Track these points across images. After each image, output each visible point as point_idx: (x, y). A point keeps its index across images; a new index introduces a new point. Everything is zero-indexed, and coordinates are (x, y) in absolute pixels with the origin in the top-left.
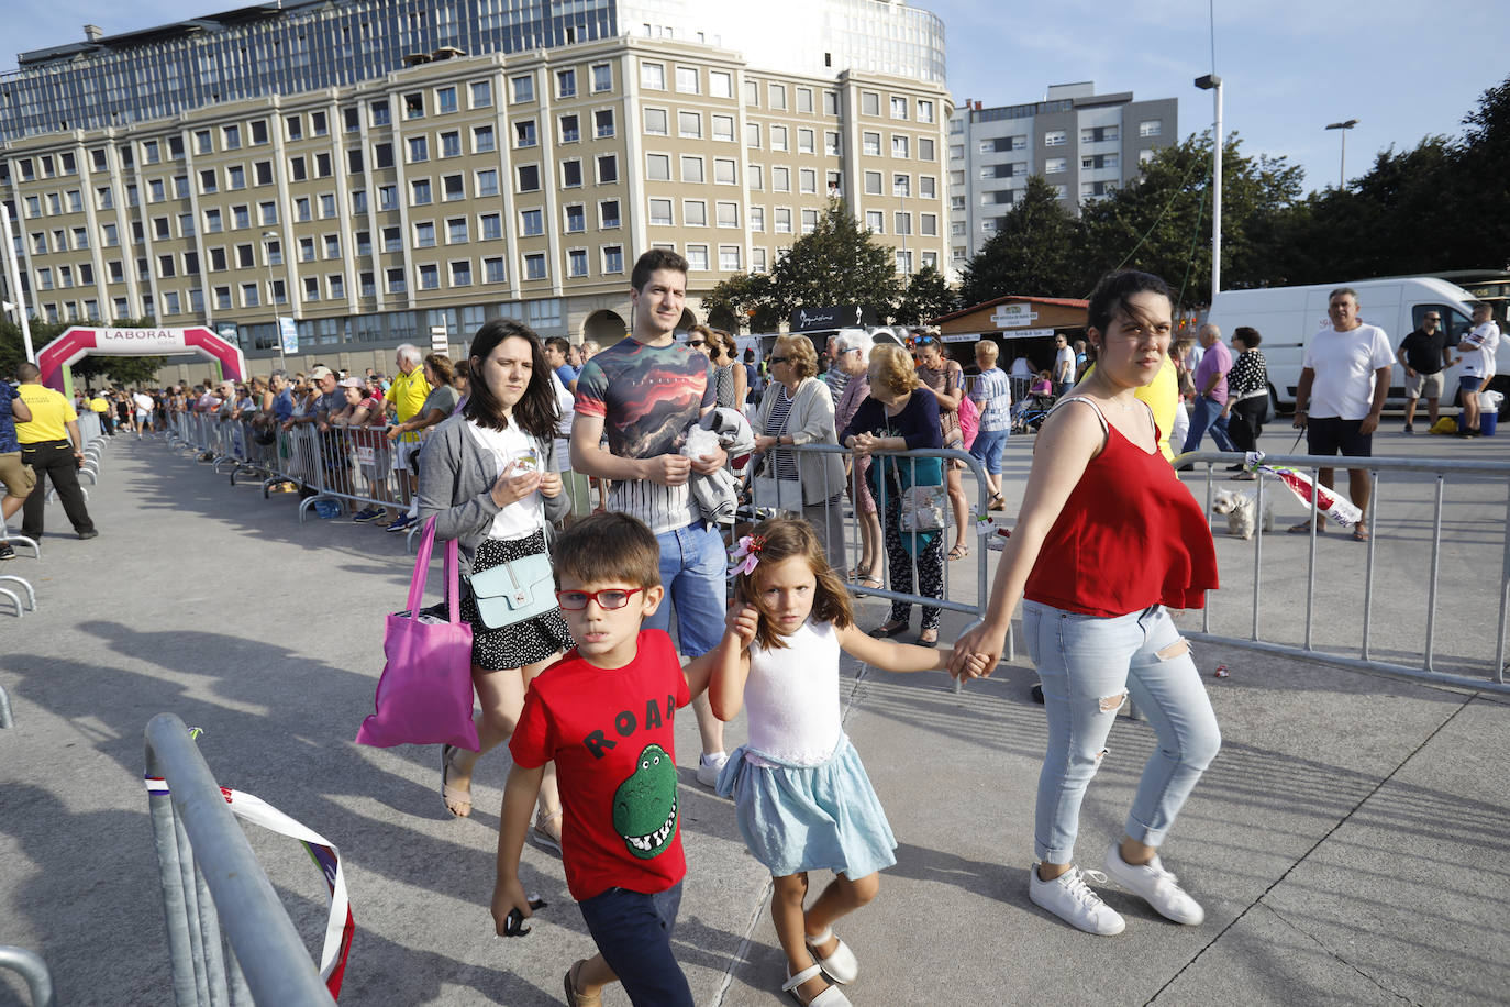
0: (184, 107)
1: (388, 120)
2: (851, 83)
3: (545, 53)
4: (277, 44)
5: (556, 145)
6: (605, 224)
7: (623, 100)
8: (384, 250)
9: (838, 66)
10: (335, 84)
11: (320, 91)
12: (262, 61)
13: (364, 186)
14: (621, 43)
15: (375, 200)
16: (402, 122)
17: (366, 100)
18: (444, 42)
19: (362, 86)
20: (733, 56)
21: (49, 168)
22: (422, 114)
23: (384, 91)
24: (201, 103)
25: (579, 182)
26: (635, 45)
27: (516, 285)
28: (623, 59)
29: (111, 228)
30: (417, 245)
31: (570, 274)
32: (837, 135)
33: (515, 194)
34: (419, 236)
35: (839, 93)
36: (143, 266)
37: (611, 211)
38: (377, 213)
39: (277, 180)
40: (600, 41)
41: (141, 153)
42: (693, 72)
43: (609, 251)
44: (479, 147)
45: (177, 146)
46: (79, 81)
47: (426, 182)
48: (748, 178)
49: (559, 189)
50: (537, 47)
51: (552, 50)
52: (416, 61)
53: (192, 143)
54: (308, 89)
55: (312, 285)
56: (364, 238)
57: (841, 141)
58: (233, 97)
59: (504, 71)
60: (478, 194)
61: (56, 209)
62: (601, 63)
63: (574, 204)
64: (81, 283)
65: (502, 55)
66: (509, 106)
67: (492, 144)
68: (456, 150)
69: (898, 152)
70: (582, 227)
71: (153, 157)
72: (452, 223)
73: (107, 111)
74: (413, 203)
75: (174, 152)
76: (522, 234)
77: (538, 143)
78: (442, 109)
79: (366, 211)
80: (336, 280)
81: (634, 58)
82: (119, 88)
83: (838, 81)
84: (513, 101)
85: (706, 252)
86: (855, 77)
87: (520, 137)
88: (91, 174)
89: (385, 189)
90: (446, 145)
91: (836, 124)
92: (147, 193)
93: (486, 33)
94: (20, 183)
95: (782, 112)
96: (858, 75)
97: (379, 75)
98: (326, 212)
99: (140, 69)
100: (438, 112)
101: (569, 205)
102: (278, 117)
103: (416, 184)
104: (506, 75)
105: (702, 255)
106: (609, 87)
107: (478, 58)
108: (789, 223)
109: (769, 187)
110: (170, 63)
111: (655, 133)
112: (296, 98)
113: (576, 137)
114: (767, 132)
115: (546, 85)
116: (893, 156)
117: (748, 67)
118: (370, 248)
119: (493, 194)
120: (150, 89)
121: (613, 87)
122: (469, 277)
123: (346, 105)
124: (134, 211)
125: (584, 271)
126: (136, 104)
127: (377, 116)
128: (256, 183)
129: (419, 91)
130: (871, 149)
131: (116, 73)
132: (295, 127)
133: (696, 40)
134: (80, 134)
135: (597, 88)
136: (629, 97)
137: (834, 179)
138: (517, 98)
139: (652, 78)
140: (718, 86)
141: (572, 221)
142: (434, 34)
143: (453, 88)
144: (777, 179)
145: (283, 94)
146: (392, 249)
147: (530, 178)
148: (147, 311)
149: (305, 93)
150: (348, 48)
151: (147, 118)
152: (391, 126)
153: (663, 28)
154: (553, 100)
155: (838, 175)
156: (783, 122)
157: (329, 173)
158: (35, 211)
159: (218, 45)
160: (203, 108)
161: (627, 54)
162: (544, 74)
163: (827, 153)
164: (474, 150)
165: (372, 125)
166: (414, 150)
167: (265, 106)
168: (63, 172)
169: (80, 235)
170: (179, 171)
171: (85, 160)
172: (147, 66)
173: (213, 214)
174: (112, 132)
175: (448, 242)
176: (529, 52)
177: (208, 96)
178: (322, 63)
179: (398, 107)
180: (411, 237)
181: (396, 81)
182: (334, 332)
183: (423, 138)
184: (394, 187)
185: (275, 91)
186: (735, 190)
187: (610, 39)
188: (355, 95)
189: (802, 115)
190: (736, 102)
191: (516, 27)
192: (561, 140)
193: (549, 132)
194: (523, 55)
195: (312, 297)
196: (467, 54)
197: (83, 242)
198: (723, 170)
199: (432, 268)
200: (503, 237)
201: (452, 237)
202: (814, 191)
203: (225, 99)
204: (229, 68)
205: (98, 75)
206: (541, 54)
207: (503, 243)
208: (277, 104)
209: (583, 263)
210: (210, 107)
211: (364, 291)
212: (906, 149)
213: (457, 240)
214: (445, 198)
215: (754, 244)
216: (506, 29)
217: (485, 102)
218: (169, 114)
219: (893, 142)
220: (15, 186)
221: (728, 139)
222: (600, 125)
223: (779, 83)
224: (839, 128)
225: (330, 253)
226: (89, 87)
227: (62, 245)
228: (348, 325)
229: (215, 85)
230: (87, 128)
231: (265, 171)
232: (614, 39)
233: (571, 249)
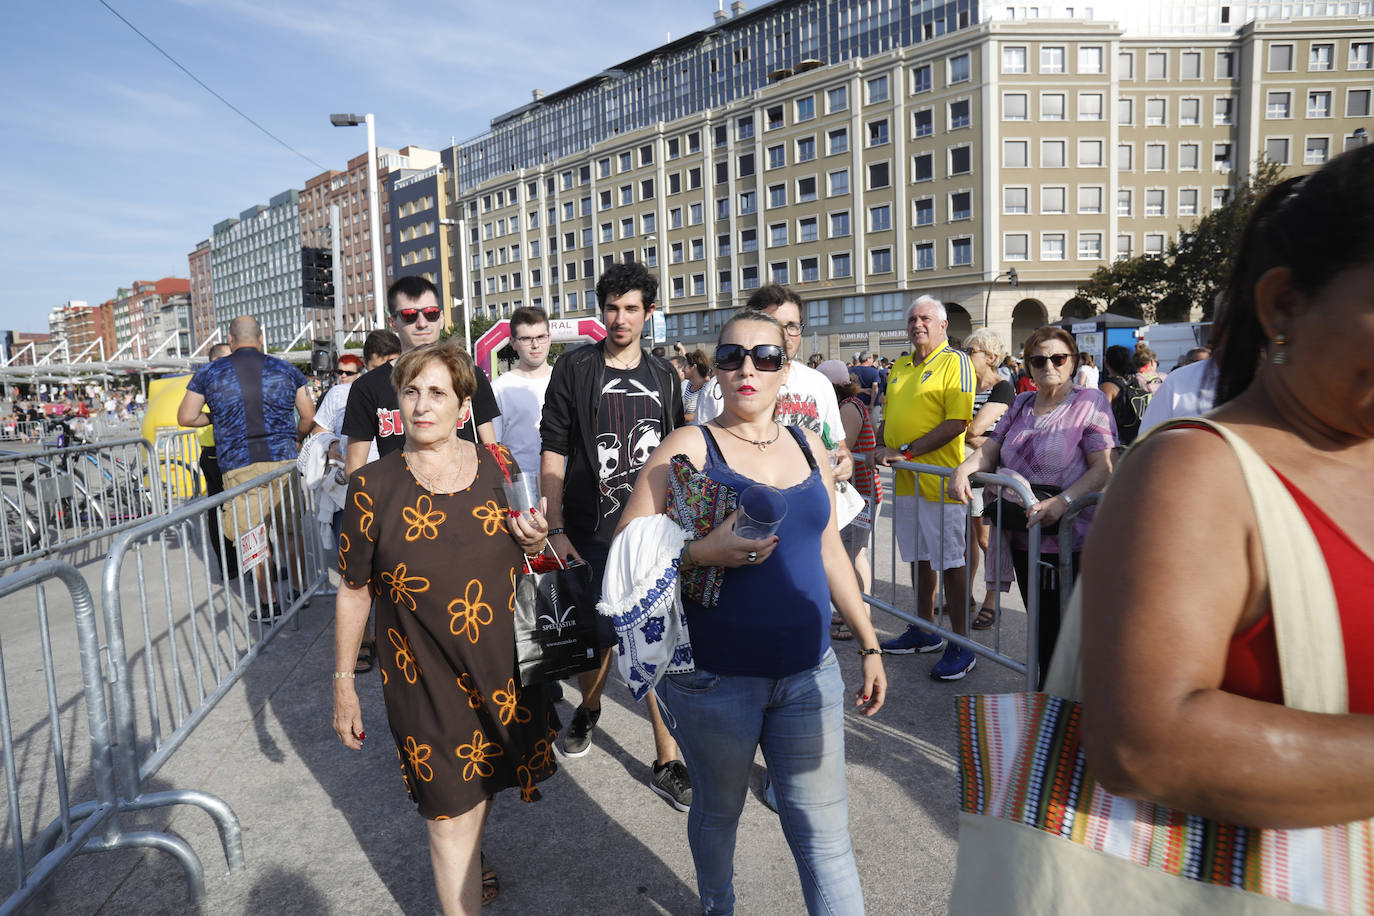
0: (593, 142)
1: (752, 133)
2: (1256, 36)
3: (902, 52)
4: (665, 79)
5: (908, 141)
6: (954, 216)
7: (980, 89)
8: (741, 251)
9: (1237, 21)
10: (709, 107)
11: (697, 114)
12: (653, 96)
13: (728, 193)
14: (983, 30)
15: (735, 206)
16: (764, 133)
17: (734, 117)
18: (806, 56)
19: (731, 106)
20: (1108, 27)
21: (501, 201)
22: (782, 125)
23: (750, 108)
24: (605, 137)
25: (929, 175)
26: (998, 30)
27: (862, 280)
28: (984, 47)
29: (535, 243)
30: (770, 245)
31: (915, 267)
32: (1229, 102)
33: (865, 192)
34: (773, 235)
35: (1237, 52)
36: (555, 272)
37: (962, 202)
38: (737, 217)
39: (657, 195)
40: (959, 32)
41: (560, 182)
42: (1059, 51)
43: (957, 243)
44: (832, 150)
45: (585, 173)
46: (525, 132)
47: (782, 187)
48: (1117, 159)
49: (909, 184)
50: (894, 46)
51: (908, 48)
52: (779, 77)
53: (596, 170)
54: (687, 113)
55: (679, 283)
56: (724, 241)
57: (1236, 108)
58: (629, 129)
59: (860, 75)
60: (829, 194)
61: (502, 231)
62: (959, 54)
63: (923, 197)
64: (513, 288)
65: (859, 59)
66: (864, 108)
67: (845, 146)
68: (811, 155)
69: (1316, 110)
70: (930, 219)
71: (568, 184)
72: (804, 223)
73: (541, 152)
74: (769, 206)
75: (582, 179)
76: (870, 230)
77: (890, 141)
78: (801, 118)
79: (728, 216)
80: (699, 279)
81: (996, 43)
82: (550, 134)
83: (1237, 37)
84: (867, 103)
85: (1063, 240)
86: (1263, 29)
87: (873, 136)
88: (527, 202)
89: (746, 195)
90: (803, 151)
91: (1230, 88)
92: (562, 213)
93: (845, 42)
94: (483, 214)
95: (1162, 83)
96: (1267, 25)
97: (746, 94)
98: (694, 219)
99: (565, 116)
100: (796, 120)
101: (918, 200)
102: (661, 140)
103: (773, 189)
104: (862, 79)
105: (1059, 244)
106: (967, 77)
107: (836, 66)
108: (1162, 205)
109: (1140, 165)
110: (586, 108)
111: (1014, 119)
112: (678, 122)
113: (929, 131)
114: (1141, 106)
115: (902, 82)
116: (1308, 117)
117: (1123, 37)
118: (730, 249)
119: (844, 194)
120: (571, 131)
121: (971, 77)
122: (817, 273)
123: (717, 124)
124: (552, 229)
125: (930, 263)
126: (560, 144)
127: (742, 130)
128: (641, 199)
129: (779, 104)
130: (1279, 110)
131: (549, 122)
132: (674, 147)
133: (1065, 16)
134: (522, 172)
135: (954, 80)
136: (988, 84)
137: (1222, 151)
138: (871, 100)
139: (1014, 62)
140: (1088, 61)
141: (920, 215)
142: (797, 50)
143: (812, 97)
144: (1151, 157)
145: (667, 121)
146: (748, 249)
147: (880, 175)
148: (554, 308)
149: (684, 118)
150: (721, 74)
151: (566, 154)
152: (754, 138)
153: (1028, 9)
154: (907, 97)
155: (1228, 147)
156: (1161, 93)
157: (699, 185)
158: (489, 235)
159: (621, 88)
160: (606, 140)
161: (988, 40)
162: (899, 73)
163: (1216, 123)
164: (828, 153)
165: (737, 139)
166: (773, 159)
167: (653, 133)
168: (509, 203)
169: (516, 250)
170: (583, 194)
171: (523, 191)
172: (570, 114)
173: (607, 227)
174: (542, 168)
175: (799, 240)
176: (886, 54)
177: (610, 131)
178: (700, 91)
179: (762, 120)
180: (766, 238)
181: (761, 97)
182: (694, 324)
183: (782, 146)
184: (753, 193)
185: (660, 119)
186: (1100, 172)
187: (970, 28)
188: (725, 114)
189: (1187, 82)
190: (1107, 77)
191: (874, 32)
192: (914, 135)
193: (902, 128)
194: (881, 57)
195: (678, 295)
196: (827, 64)
197: (517, 256)
198: (1087, 153)
199: (783, 266)
200: (851, 233)
201: (803, 236)
202: (1196, 167)
203: (622, 131)
204: (627, 105)
205: (536, 125)
206: (897, 53)
207: (850, 240)
208: (662, 130)
209: (930, 257)
210: (613, 139)
211: (722, 288)
212: (1328, 105)
213: (807, 239)
214: (798, 200)
215: (1119, 230)
216: (864, 35)
217: (842, 107)
218: (582, 148)
219: (1309, 101)
220: (480, 217)
221: (1095, 118)
222: (955, 117)
223: (1159, 51)
224: (1233, 92)
225: (695, 255)
226: (531, 135)
227: (503, 259)
228: (706, 318)
229: (616, 121)
230: (527, 167)
231: (649, 187)
232: (975, 27)
233: (918, 243)
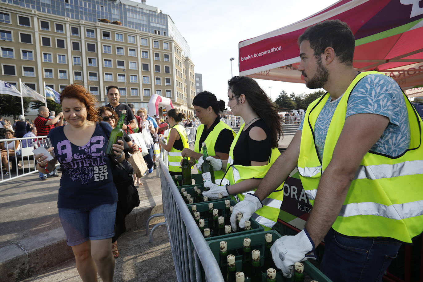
1: (94, 36)
2: (189, 60)
5: (153, 60)
6: (166, 84)
7: (172, 53)
10: (69, 17)
13: (81, 55)
14: (172, 39)
15: (86, 61)
16: (101, 39)
17: (84, 27)
19: (82, 22)
22: (110, 39)
25: (159, 71)
30: (105, 80)
33: (142, 71)
34: (107, 77)
35: (186, 61)
38: (88, 68)
40: (164, 36)
43: (167, 91)
47: (110, 61)
49: (154, 72)
52: (103, 21)
56: (79, 74)
57: (186, 72)
59: (139, 35)
60: (130, 68)
62: (166, 42)
63: (158, 77)
65: (139, 30)
67: (135, 55)
68: (122, 53)
70: (160, 83)
72: (120, 75)
74: (104, 66)
76: (143, 83)
79: (81, 65)
81: (174, 44)
83: (186, 59)
84: (141, 44)
87: (143, 55)
90: (118, 51)
97: (86, 20)
100: (116, 40)
101: (157, 77)
102: (36, 19)
103: (106, 60)
104: (140, 37)
107: (128, 28)
112: (48, 15)
113: (159, 59)
115: (151, 43)
118: (82, 78)
119: (134, 69)
121: (169, 49)
123: (73, 25)
127: (89, 34)
129: (109, 31)
132: (45, 25)
135: (165, 48)
142: (111, 15)
143: (122, 35)
145: (39, 11)
146: (93, 80)
147: (146, 67)
152: (96, 39)
154: (153, 48)
155: (186, 80)
157: (64, 47)
161: (172, 42)
162: (150, 40)
166: (105, 49)
167: (31, 13)
176: (146, 33)
179: (100, 34)
181: (99, 25)
183: (110, 46)
184: (96, 59)
186: (182, 80)
187: (166, 37)
191: (140, 24)
192: (155, 59)
193: (152, 56)
206: (150, 34)
209: (160, 93)
212: (192, 76)
214: (117, 67)
216: (136, 23)
217: (134, 42)
222: (165, 58)
224: (186, 69)
231: (26, 38)
233: (157, 89)
